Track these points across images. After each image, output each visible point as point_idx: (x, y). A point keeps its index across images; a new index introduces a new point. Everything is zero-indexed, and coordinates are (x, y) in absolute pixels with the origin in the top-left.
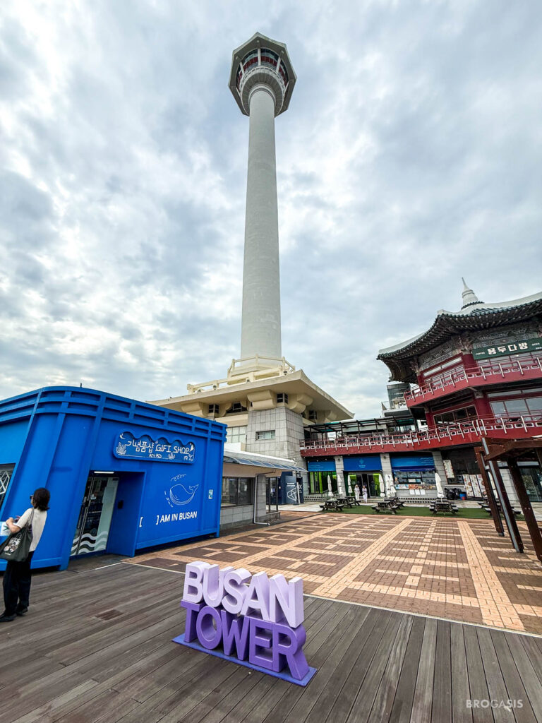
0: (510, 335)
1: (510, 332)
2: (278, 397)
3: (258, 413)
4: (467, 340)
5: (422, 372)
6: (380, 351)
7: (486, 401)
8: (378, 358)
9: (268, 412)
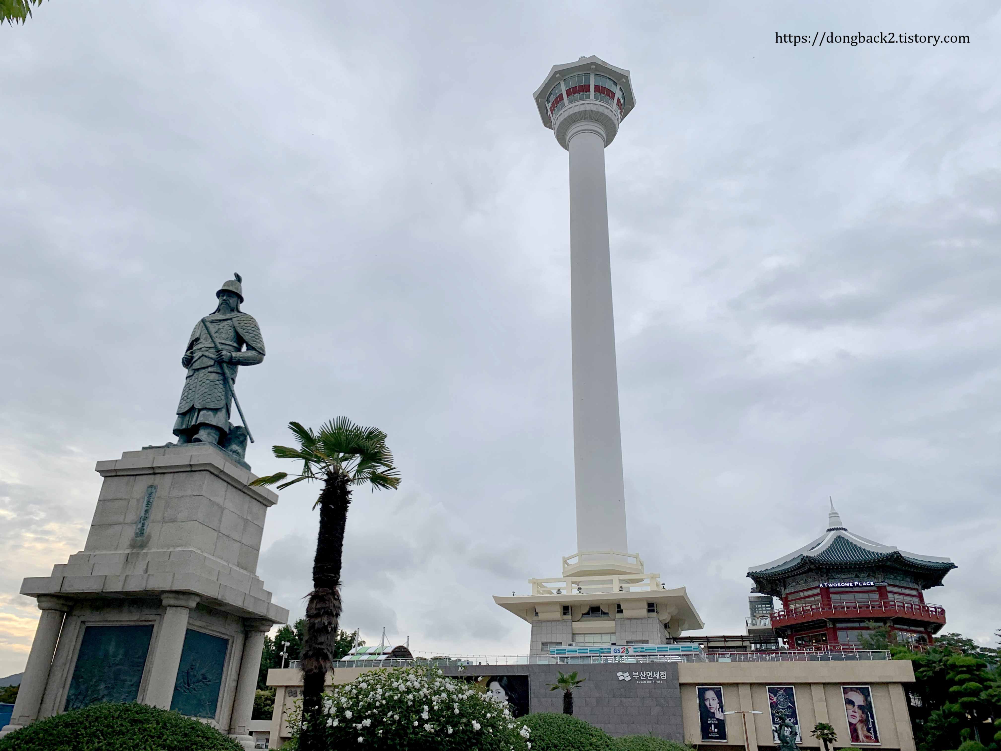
0: (857, 576)
1: (856, 574)
2: (649, 606)
3: (628, 622)
4: (825, 576)
5: (787, 594)
6: (750, 568)
7: (835, 629)
8: (749, 575)
9: (639, 622)
